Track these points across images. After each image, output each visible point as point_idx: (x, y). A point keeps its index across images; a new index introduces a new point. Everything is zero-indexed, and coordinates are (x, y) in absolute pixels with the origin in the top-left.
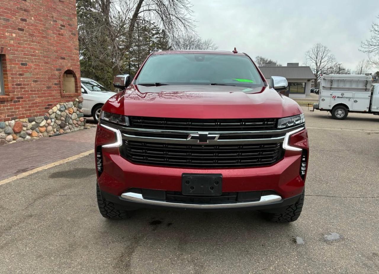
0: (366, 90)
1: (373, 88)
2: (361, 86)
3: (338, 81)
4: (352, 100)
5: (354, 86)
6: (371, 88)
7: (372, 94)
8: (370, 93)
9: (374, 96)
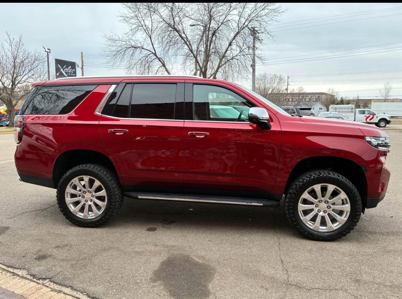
0: (352, 112)
1: (355, 112)
2: (350, 110)
3: (339, 108)
4: (346, 117)
5: (347, 110)
6: (354, 111)
7: (355, 114)
8: (354, 113)
9: (356, 115)
